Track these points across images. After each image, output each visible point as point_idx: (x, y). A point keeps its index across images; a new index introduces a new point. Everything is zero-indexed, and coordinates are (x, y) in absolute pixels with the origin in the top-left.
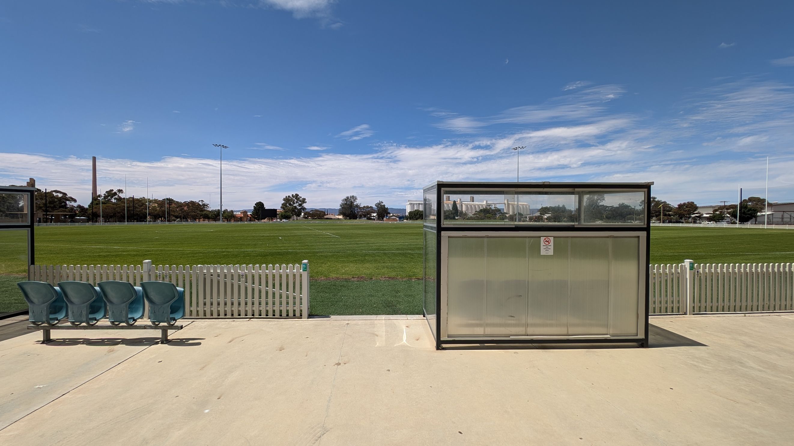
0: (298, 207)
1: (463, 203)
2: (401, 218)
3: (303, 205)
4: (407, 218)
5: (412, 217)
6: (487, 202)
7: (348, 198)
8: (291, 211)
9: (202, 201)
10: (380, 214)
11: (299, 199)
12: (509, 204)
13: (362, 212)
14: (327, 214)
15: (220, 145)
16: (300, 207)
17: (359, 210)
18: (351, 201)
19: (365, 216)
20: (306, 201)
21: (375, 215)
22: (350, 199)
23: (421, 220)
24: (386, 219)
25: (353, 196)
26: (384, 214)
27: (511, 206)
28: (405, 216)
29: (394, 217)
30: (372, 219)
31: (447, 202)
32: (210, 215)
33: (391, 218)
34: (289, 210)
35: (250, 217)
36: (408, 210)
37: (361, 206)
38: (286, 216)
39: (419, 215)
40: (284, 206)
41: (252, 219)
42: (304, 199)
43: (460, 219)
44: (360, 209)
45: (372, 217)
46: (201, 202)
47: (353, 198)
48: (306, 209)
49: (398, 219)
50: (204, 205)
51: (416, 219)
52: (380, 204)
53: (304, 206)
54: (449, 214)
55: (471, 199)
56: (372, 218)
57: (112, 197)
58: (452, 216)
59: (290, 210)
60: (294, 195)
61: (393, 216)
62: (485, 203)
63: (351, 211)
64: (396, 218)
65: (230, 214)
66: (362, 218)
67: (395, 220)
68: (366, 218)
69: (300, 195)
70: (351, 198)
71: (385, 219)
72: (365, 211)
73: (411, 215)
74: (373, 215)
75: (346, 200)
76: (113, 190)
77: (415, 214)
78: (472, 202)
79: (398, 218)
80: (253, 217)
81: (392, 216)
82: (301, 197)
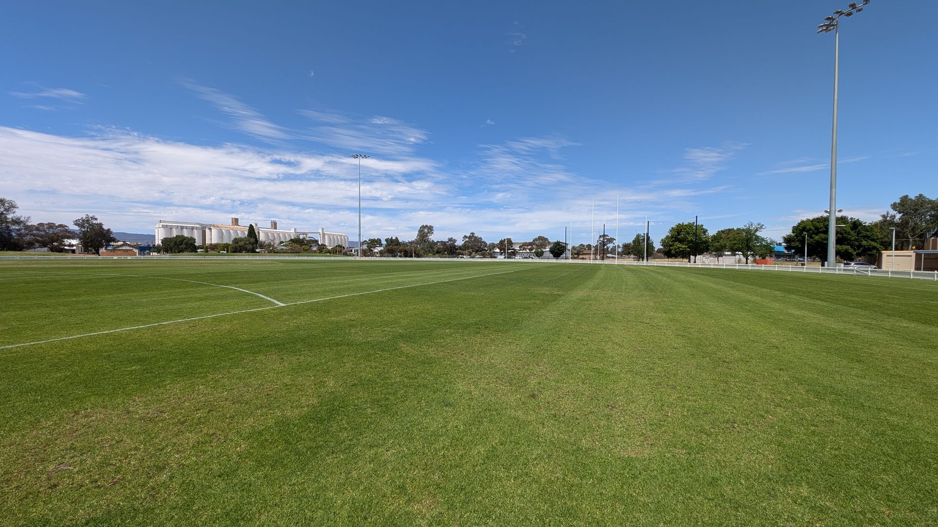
1: (260, 229)
2: (143, 249)
4: (158, 249)
5: (171, 248)
6: (295, 230)
10: (89, 240)
12: (324, 235)
13: (34, 235)
19: (44, 244)
21: (74, 242)
23: (190, 253)
24: (105, 251)
26: (101, 241)
27: (326, 237)
28: (154, 245)
29: (128, 248)
30: (67, 251)
31: (233, 227)
33: (120, 248)
36: (159, 237)
37: (29, 224)
39: (185, 245)
43: (263, 252)
45: (66, 246)
49: (136, 251)
51: (179, 252)
52: (88, 221)
54: (245, 244)
55: (272, 225)
56: (66, 248)
58: (250, 247)
61: (125, 244)
62: (293, 231)
64: (132, 249)
66: (35, 248)
67: (130, 252)
68: (46, 249)
71: (102, 250)
72: (42, 233)
73: (168, 245)
74: (67, 243)
77: (175, 243)
78: (274, 229)
79: (137, 248)
81: (121, 246)
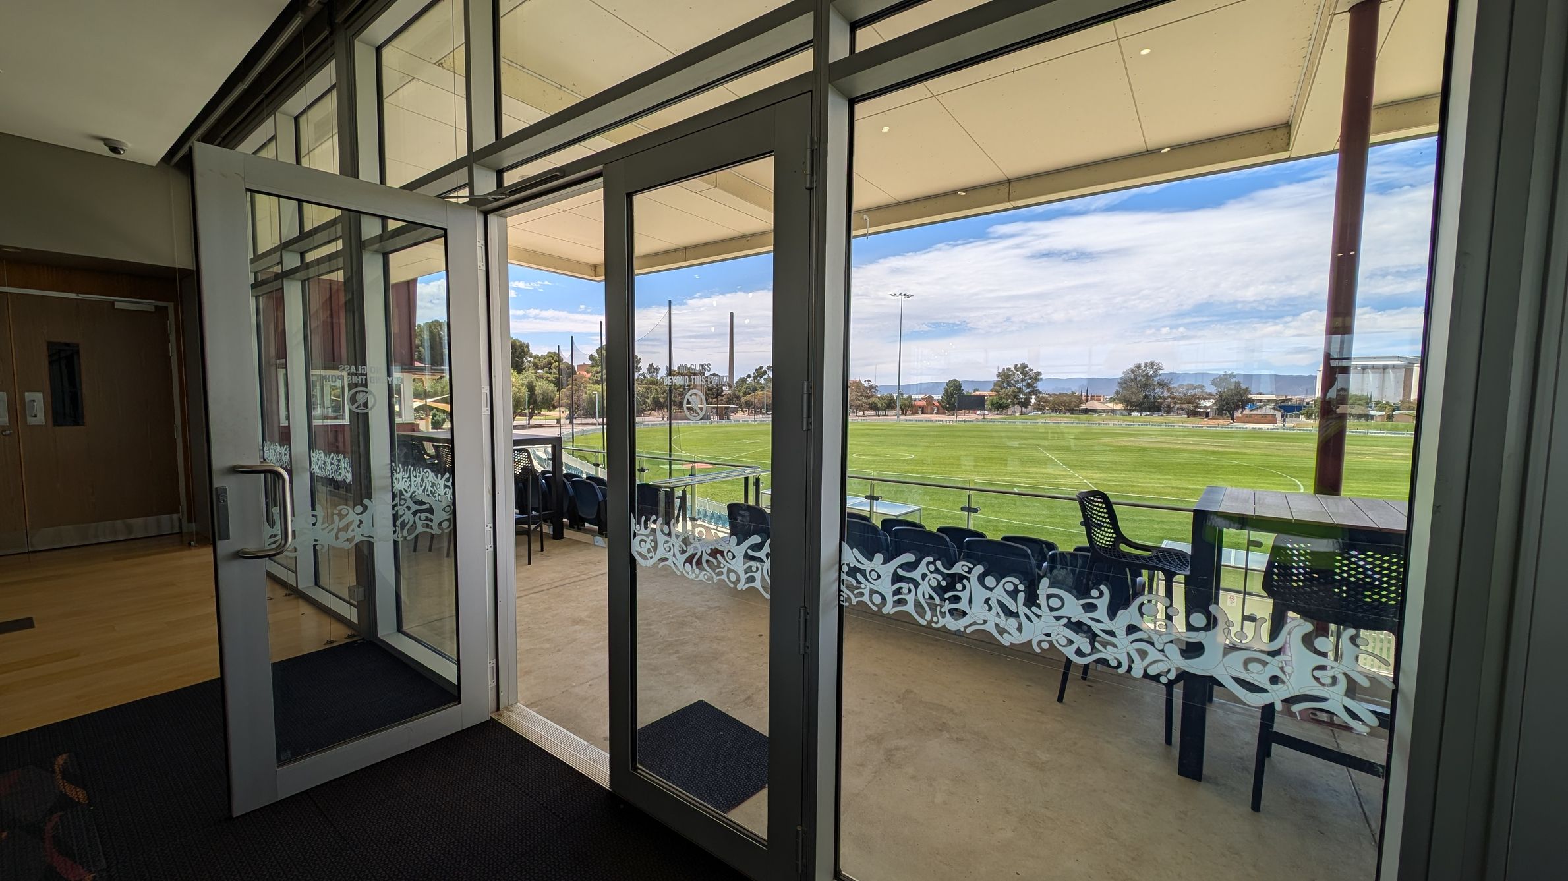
0: (1024, 389)
3: (1035, 385)
7: (1138, 367)
8: (1012, 397)
9: (869, 381)
10: (1225, 402)
11: (1027, 373)
13: (1175, 397)
14: (1087, 400)
15: (900, 294)
16: (1028, 388)
17: (1165, 393)
18: (1147, 375)
19: (1182, 407)
20: (1041, 377)
21: (1208, 403)
22: (1145, 370)
24: (1240, 416)
25: (1152, 364)
26: (1237, 403)
29: (1269, 411)
30: (1201, 414)
32: (879, 405)
34: (1007, 395)
35: (937, 407)
38: (999, 406)
40: (998, 386)
41: (941, 410)
42: (1039, 374)
44: (1168, 391)
45: (1202, 408)
46: (867, 382)
47: (1153, 368)
48: (1040, 393)
49: (1278, 415)
50: (871, 388)
52: (1226, 379)
53: (1037, 387)
56: (1202, 410)
57: (761, 377)
59: (1009, 397)
60: (1019, 366)
63: (1146, 396)
64: (1273, 412)
65: (907, 402)
69: (1030, 367)
70: (1146, 366)
71: (1237, 415)
72: (1181, 395)
74: (1202, 405)
75: (1133, 371)
76: (762, 367)
79: (1279, 411)
80: (942, 407)
82: (1032, 370)
